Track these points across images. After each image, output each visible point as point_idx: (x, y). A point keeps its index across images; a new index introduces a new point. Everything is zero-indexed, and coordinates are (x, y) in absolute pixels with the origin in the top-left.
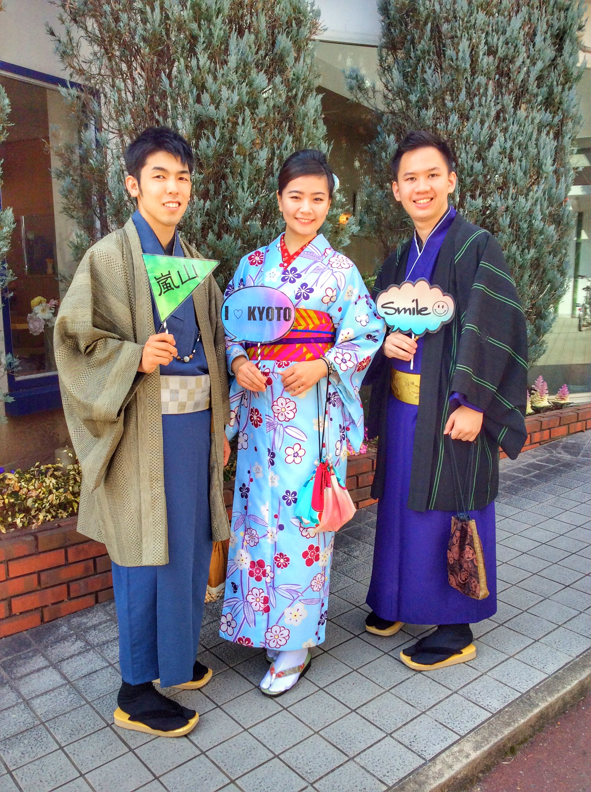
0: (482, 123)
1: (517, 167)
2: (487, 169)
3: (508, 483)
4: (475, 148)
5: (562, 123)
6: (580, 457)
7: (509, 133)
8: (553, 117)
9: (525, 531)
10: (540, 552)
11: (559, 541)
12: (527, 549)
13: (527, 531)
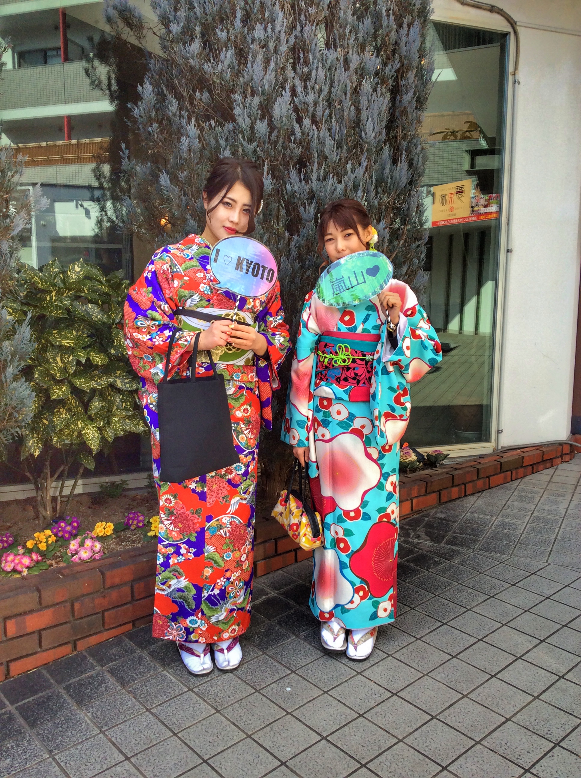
0: (267, 61)
1: (324, 132)
2: (275, 134)
4: (256, 101)
5: (400, 73)
6: (442, 544)
7: (313, 81)
8: (385, 65)
9: (307, 705)
10: (308, 762)
11: (351, 731)
12: (293, 751)
13: (310, 704)
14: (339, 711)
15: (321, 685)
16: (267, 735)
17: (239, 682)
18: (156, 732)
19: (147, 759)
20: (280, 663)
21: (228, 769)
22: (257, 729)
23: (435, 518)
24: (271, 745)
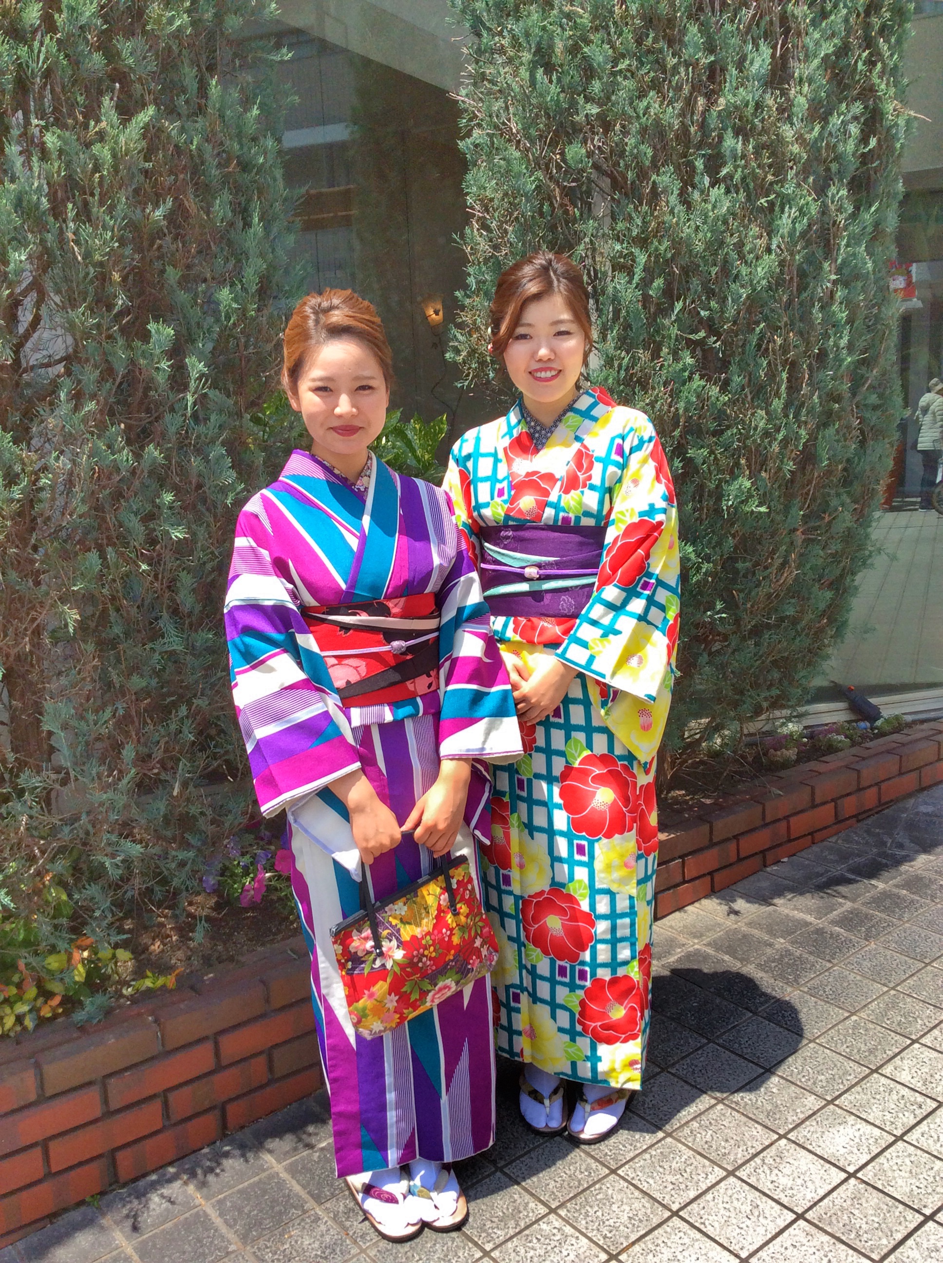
3: (781, 942)
9: (807, 1123)
10: (839, 1213)
11: (891, 1163)
12: (809, 1197)
13: (812, 1122)
14: (861, 1132)
15: (819, 1090)
16: (760, 1171)
17: (687, 1087)
18: (583, 1167)
19: (583, 1211)
20: (740, 1056)
21: (716, 1224)
22: (740, 1162)
23: (917, 813)
24: (771, 1186)
